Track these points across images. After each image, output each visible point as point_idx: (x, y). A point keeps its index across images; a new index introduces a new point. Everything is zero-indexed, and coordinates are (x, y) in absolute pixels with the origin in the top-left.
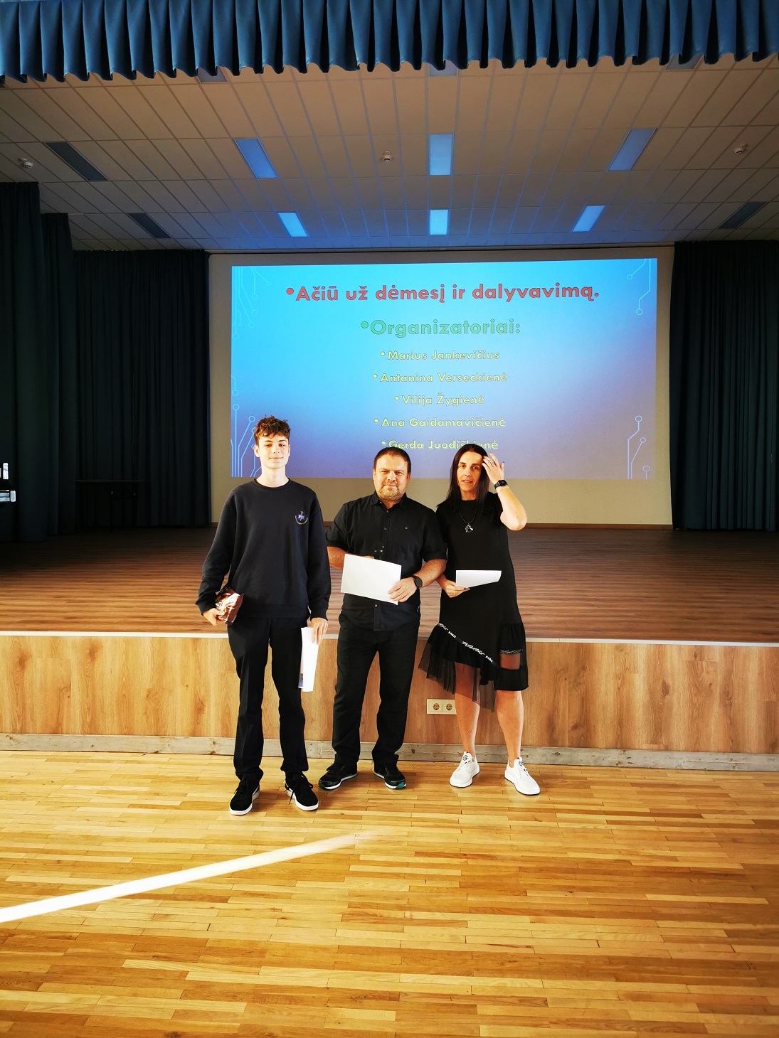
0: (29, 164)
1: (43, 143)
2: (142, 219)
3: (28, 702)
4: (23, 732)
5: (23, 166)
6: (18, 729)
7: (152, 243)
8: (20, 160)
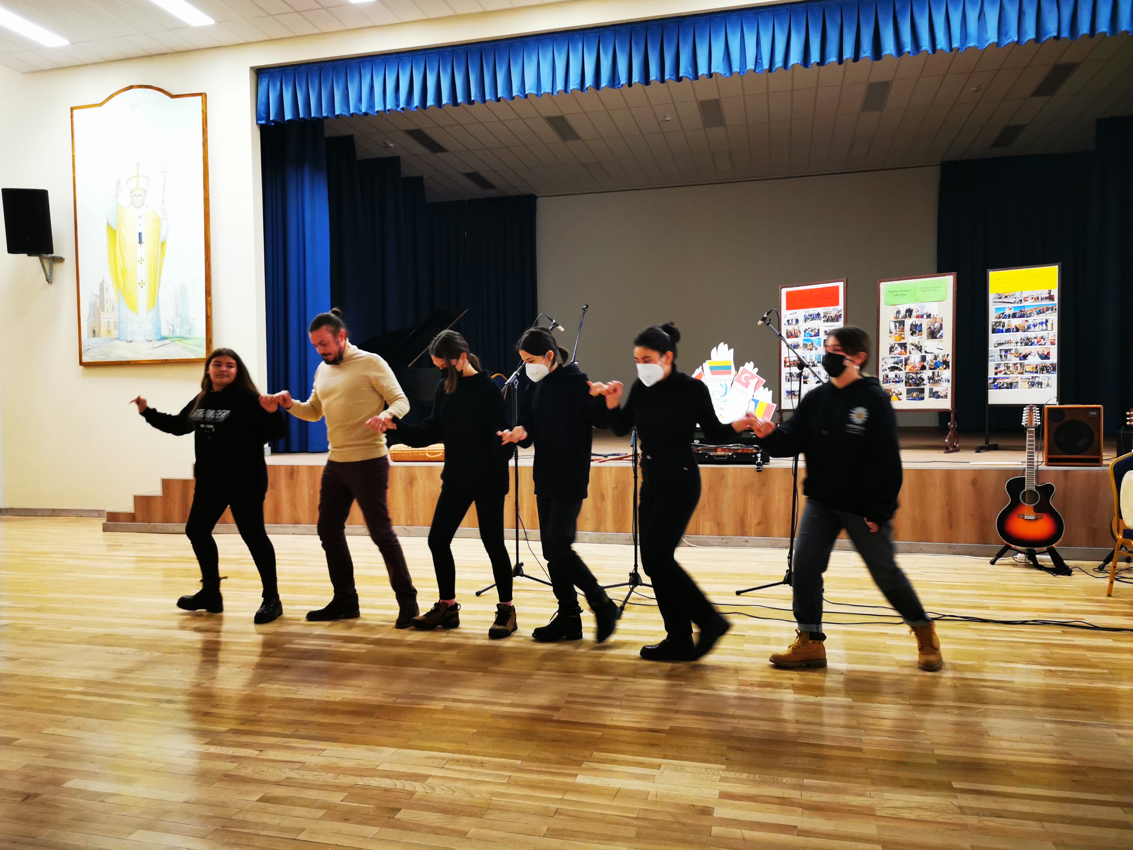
0: (391, 145)
1: (402, 131)
2: (475, 177)
3: (415, 506)
4: (411, 525)
5: (387, 146)
6: (409, 522)
7: (481, 193)
8: (385, 143)
